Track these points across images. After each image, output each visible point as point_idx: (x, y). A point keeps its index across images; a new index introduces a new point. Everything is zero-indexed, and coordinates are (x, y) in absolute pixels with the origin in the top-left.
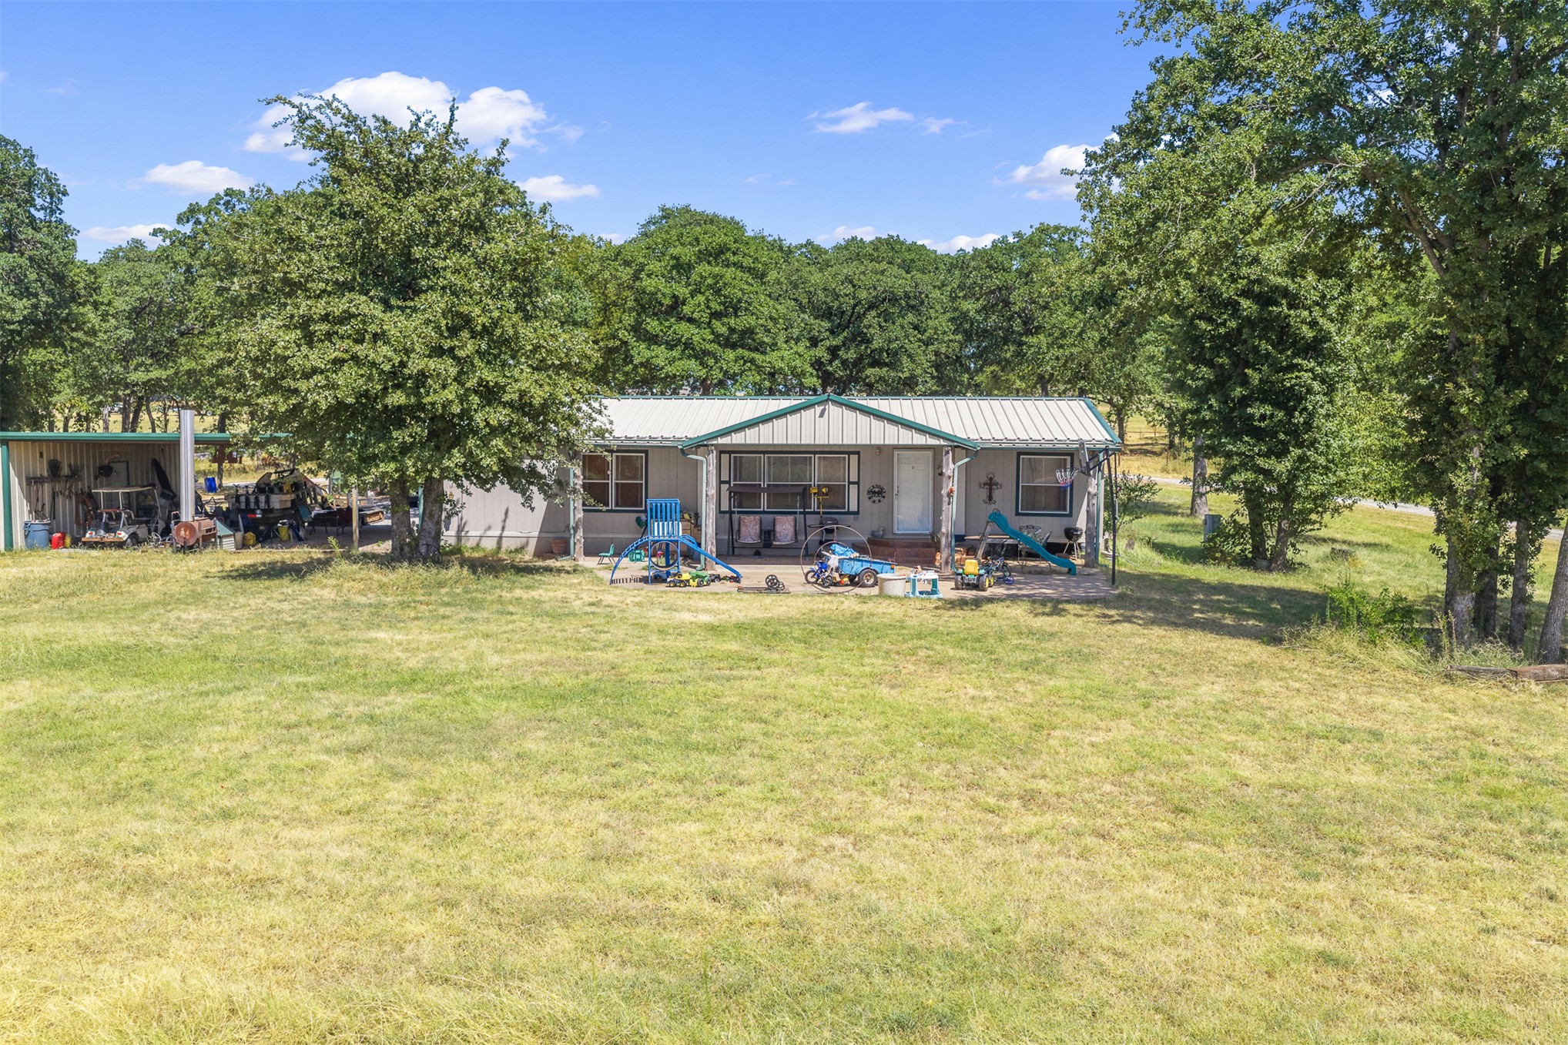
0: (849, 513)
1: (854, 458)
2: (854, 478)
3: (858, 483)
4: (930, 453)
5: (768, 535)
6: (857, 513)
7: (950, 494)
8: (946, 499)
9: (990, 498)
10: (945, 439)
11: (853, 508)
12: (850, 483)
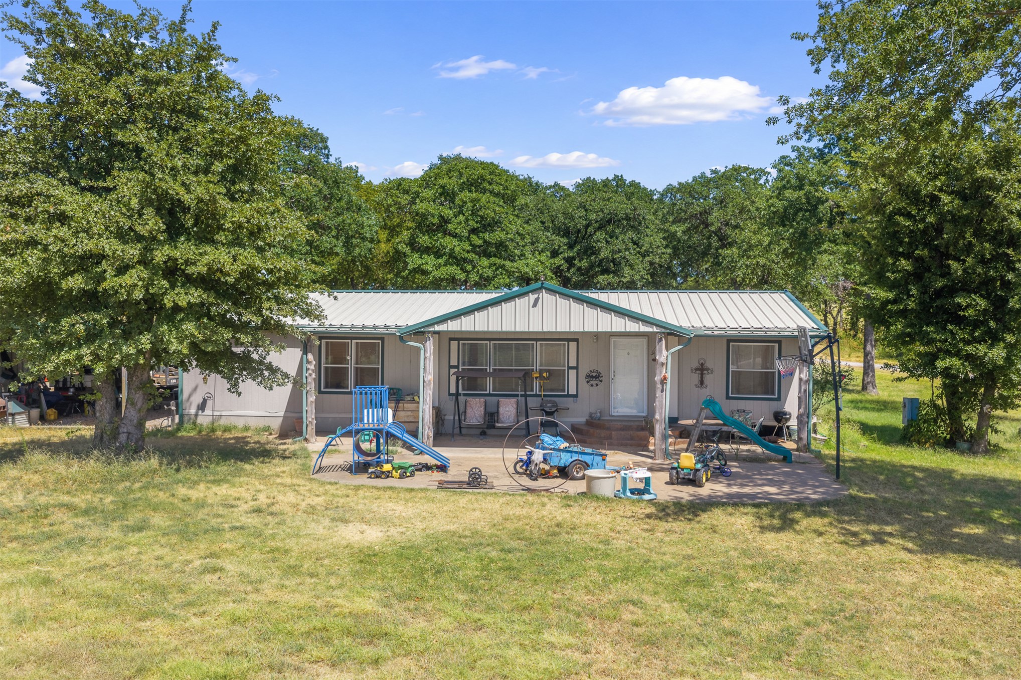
0: (568, 396)
1: (573, 345)
2: (573, 363)
3: (576, 368)
4: (644, 340)
5: (492, 417)
6: (576, 396)
7: (663, 381)
8: (659, 386)
9: (702, 382)
10: (657, 325)
11: (572, 391)
12: (569, 368)
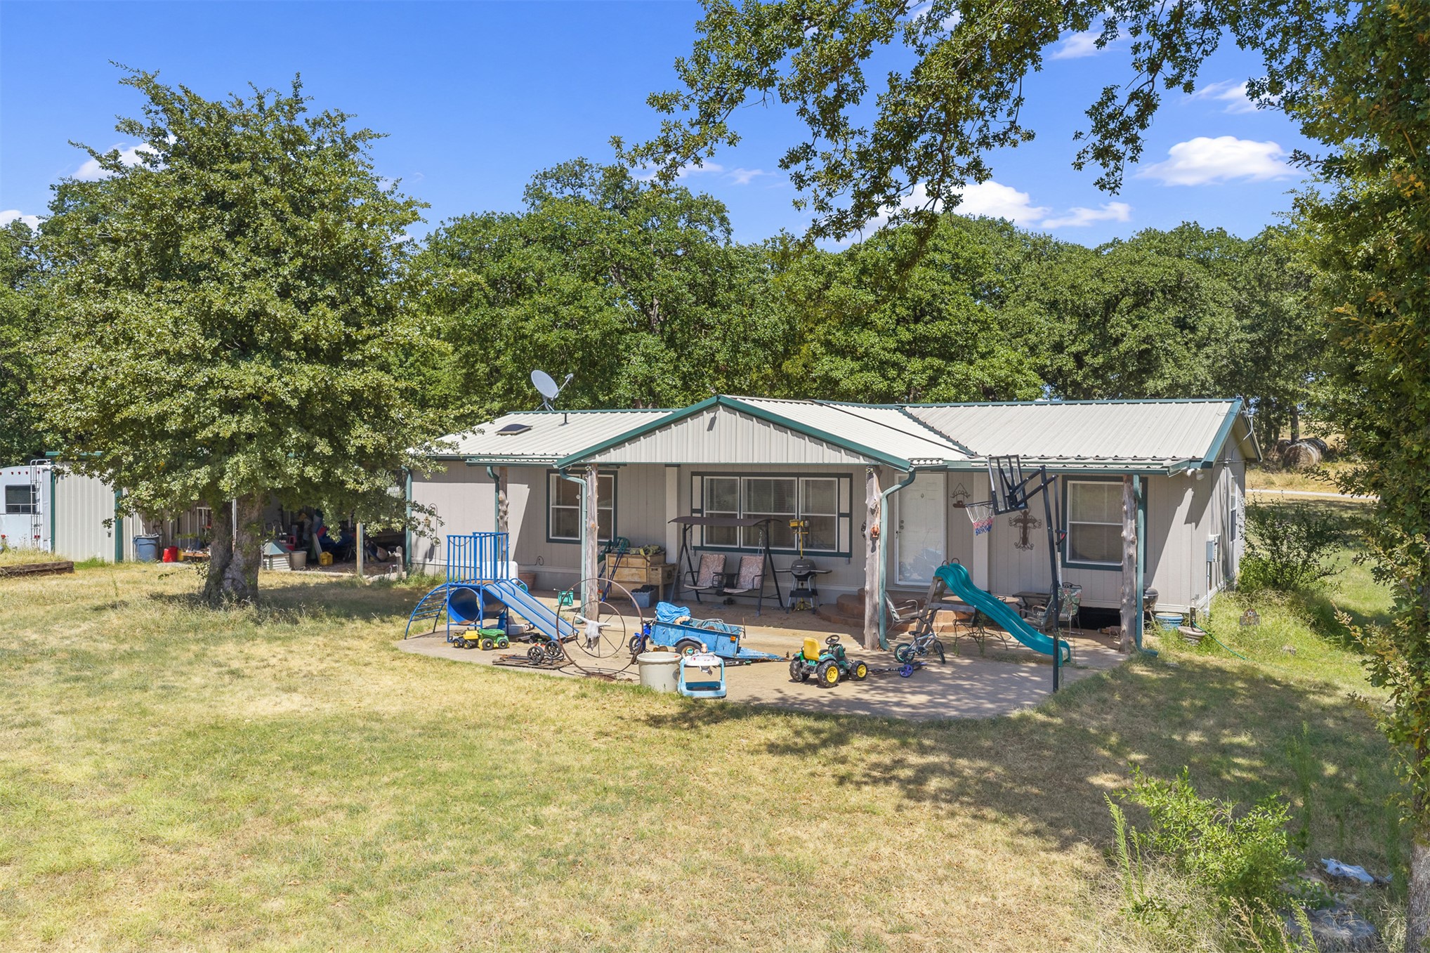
0: (839, 554)
1: (845, 482)
2: (845, 508)
3: (849, 515)
4: (941, 477)
6: (849, 555)
7: (875, 535)
9: (1025, 540)
11: (844, 548)
12: (841, 515)
